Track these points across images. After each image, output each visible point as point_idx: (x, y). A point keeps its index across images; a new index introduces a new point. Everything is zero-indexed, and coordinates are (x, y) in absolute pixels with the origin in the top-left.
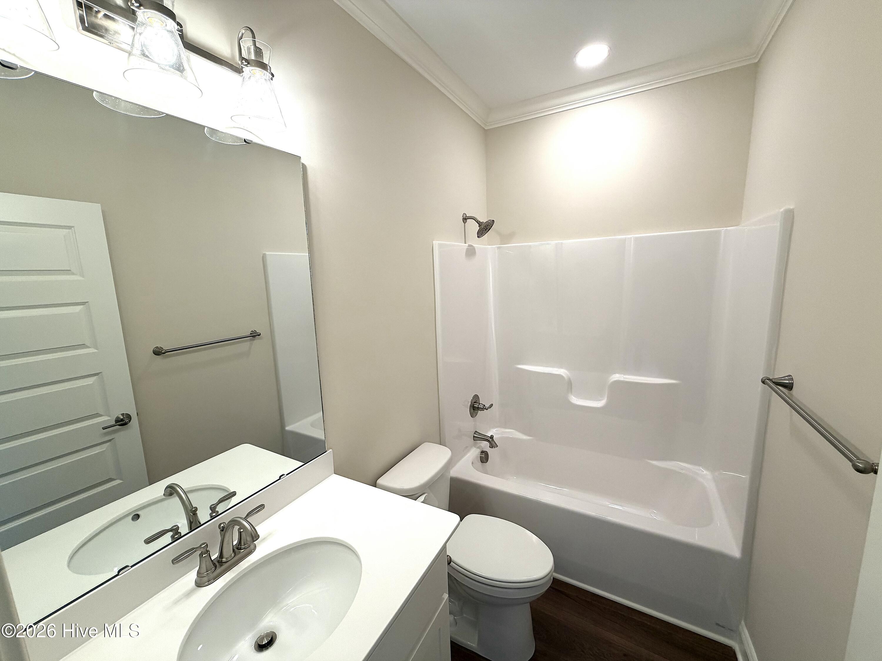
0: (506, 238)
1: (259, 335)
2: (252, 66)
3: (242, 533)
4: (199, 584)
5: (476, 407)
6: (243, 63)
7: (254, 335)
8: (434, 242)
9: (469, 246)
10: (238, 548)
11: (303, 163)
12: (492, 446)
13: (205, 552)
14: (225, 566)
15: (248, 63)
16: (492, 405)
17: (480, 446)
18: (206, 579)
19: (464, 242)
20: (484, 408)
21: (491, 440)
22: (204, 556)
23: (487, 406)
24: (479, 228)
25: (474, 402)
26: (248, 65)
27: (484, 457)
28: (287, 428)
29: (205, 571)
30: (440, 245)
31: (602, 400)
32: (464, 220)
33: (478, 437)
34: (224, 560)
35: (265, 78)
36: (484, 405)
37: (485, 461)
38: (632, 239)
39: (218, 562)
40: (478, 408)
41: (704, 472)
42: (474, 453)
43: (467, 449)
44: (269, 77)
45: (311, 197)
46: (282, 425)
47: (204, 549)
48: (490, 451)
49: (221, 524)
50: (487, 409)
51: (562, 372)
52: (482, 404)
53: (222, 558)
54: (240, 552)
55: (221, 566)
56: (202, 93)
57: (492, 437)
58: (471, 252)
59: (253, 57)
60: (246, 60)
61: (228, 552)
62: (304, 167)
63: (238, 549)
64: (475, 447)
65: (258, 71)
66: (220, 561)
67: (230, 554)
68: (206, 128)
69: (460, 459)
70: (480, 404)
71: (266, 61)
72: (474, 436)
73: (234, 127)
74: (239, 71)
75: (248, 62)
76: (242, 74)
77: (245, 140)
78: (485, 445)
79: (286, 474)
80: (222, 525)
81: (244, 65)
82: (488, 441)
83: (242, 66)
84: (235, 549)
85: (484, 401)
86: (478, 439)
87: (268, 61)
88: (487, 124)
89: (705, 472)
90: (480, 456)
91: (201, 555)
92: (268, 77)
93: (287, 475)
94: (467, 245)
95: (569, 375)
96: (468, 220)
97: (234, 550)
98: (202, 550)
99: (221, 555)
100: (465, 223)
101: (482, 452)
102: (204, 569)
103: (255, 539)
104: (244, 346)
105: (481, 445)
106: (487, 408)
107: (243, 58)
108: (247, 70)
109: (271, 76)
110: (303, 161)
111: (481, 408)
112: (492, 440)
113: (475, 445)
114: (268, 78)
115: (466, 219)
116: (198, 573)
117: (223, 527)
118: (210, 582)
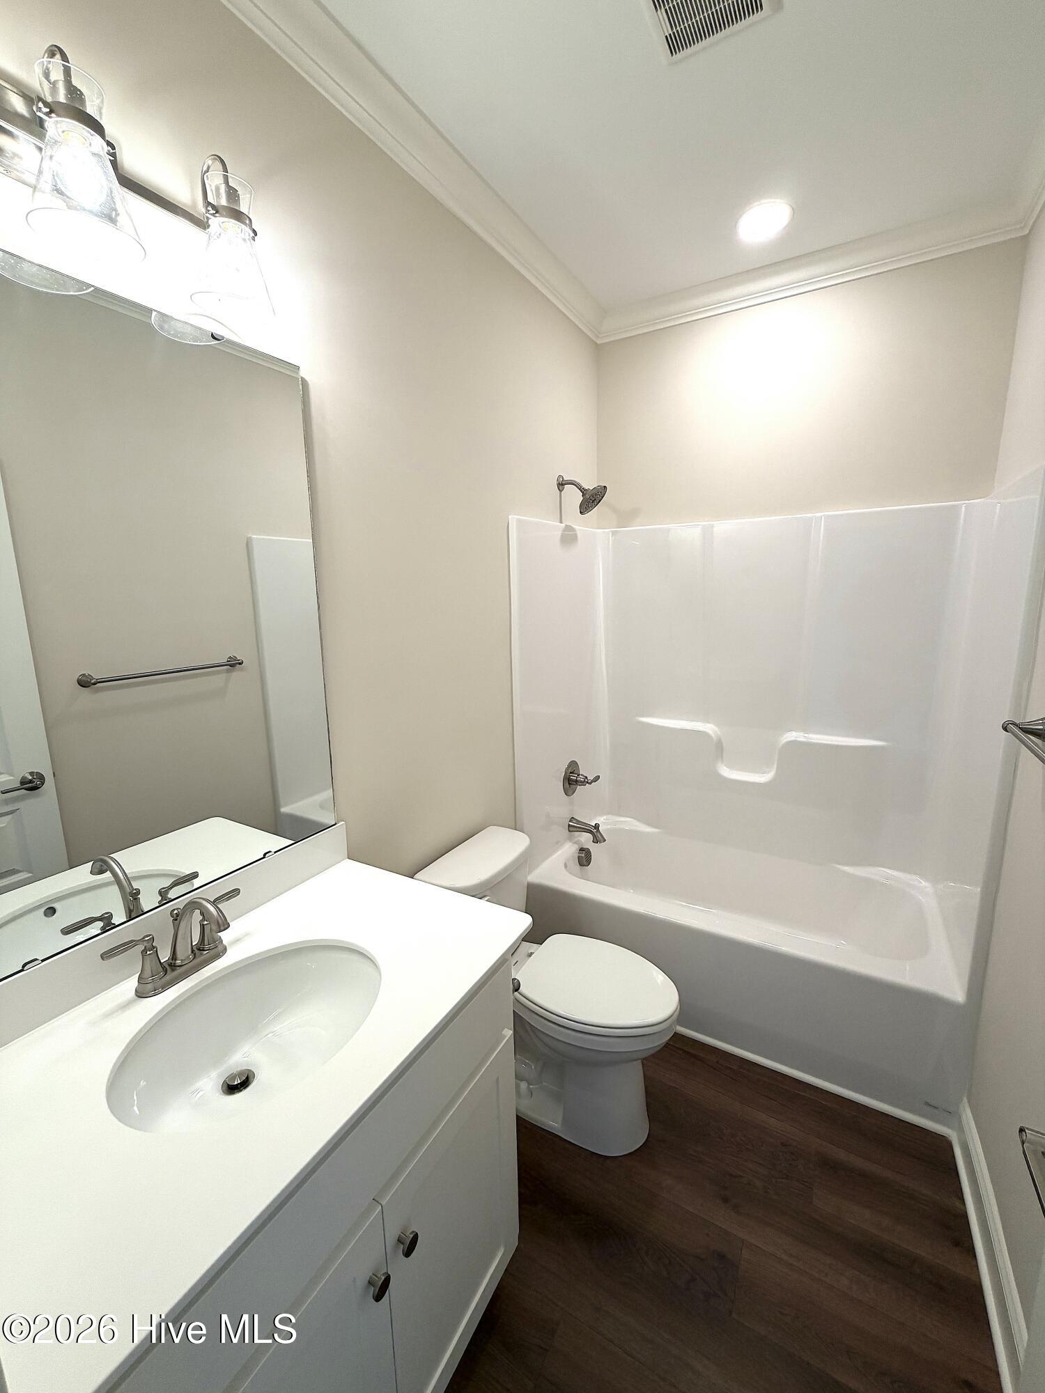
0: (625, 517)
1: (240, 664)
2: (222, 216)
3: (205, 926)
4: (140, 994)
5: (573, 780)
6: (209, 211)
7: (234, 664)
8: (510, 517)
9: (566, 525)
10: (200, 948)
11: (303, 376)
12: (596, 841)
13: (150, 948)
14: (179, 971)
15: (217, 212)
16: (597, 778)
17: (579, 840)
18: (150, 987)
19: (559, 520)
20: (586, 782)
21: (595, 831)
22: (148, 953)
23: (590, 778)
24: (582, 498)
25: (571, 773)
26: (217, 215)
27: (584, 858)
28: (284, 810)
29: (150, 974)
30: (519, 521)
31: (769, 772)
32: (560, 487)
33: (575, 826)
34: (178, 962)
35: (244, 237)
36: (586, 777)
37: (585, 863)
38: (823, 519)
39: (170, 965)
40: (576, 781)
41: (921, 883)
42: (568, 850)
43: (558, 844)
44: (249, 235)
45: (315, 428)
46: (276, 804)
47: (148, 943)
48: (593, 848)
49: (174, 910)
50: (590, 783)
51: (709, 728)
52: (582, 775)
53: (176, 960)
54: (201, 954)
55: (173, 970)
56: (146, 254)
57: (597, 827)
58: (569, 537)
59: (224, 202)
60: (214, 207)
61: (184, 952)
62: (304, 382)
63: (199, 950)
64: (570, 841)
65: (232, 224)
66: (172, 965)
67: (186, 955)
68: (154, 313)
69: (546, 858)
70: (579, 775)
71: (243, 208)
72: (569, 825)
73: (195, 314)
74: (202, 224)
75: (217, 210)
76: (207, 230)
77: (212, 334)
78: (586, 838)
79: (274, 850)
80: (176, 912)
81: (211, 214)
82: (590, 832)
83: (208, 215)
84: (194, 948)
85: (585, 771)
86: (578, 829)
87: (247, 210)
88: (600, 336)
89: (924, 883)
90: (577, 855)
91: (144, 952)
92: (247, 234)
93: (275, 852)
94: (563, 525)
95: (719, 733)
96: (566, 486)
97: (193, 951)
98: (145, 944)
99: (174, 956)
100: (561, 491)
101: (582, 850)
102: (148, 973)
103: (222, 928)
104: (216, 680)
105: (580, 838)
106: (589, 781)
107: (209, 204)
108: (215, 222)
109: (252, 235)
110: (303, 373)
111: (581, 782)
112: (597, 832)
113: (570, 839)
114: (248, 237)
115: (562, 485)
116: (140, 978)
117: (177, 915)
118: (156, 992)
